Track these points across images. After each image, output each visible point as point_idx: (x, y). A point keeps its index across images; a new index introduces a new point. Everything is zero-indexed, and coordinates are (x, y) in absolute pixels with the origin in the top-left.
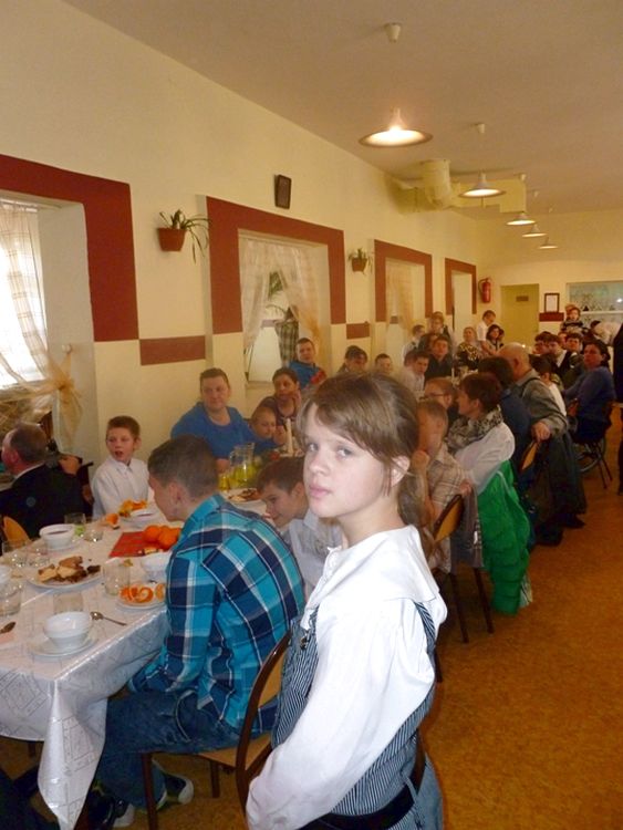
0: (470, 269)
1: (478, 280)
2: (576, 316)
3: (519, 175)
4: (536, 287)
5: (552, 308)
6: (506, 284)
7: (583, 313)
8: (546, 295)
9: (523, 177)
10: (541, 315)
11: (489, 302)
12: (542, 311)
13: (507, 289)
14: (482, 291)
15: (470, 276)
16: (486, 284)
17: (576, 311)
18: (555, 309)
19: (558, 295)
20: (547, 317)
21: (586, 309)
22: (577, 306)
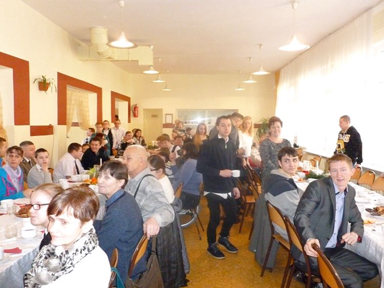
0: (127, 99)
1: (131, 105)
2: (182, 126)
3: (150, 46)
4: (161, 110)
5: (169, 121)
6: (145, 108)
7: (184, 124)
8: (166, 114)
9: (152, 47)
10: (164, 124)
11: (137, 117)
12: (164, 123)
13: (146, 111)
14: (133, 111)
15: (127, 103)
16: (135, 108)
17: (181, 123)
18: (171, 122)
19: (172, 115)
20: (166, 126)
21: (186, 123)
22: (181, 120)
